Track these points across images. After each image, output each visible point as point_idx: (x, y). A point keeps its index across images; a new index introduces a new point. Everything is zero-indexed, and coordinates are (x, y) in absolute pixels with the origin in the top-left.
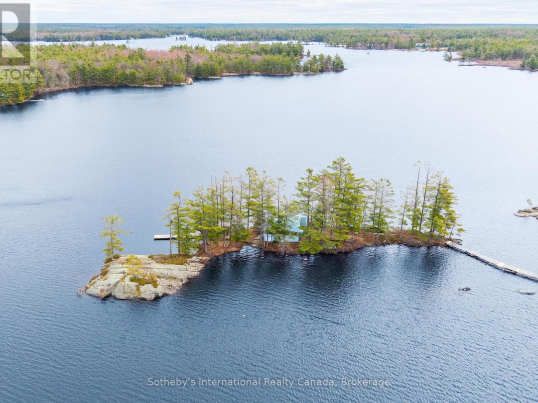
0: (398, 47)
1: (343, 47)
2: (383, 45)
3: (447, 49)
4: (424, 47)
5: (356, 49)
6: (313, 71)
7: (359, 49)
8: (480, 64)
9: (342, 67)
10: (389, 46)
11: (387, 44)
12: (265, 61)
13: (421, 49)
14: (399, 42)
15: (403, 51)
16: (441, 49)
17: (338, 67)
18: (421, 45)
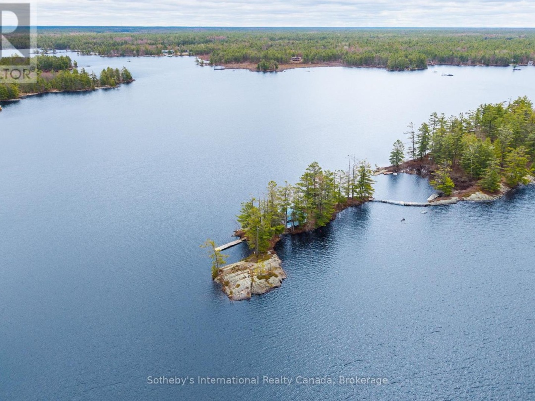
0: (148, 54)
1: (95, 55)
2: (135, 52)
3: (187, 54)
4: (170, 53)
5: (111, 57)
6: (111, 85)
7: (113, 57)
8: (228, 67)
9: (131, 78)
10: (140, 53)
11: (138, 51)
12: (63, 78)
13: (167, 55)
14: (147, 50)
15: (154, 57)
16: (184, 54)
17: (127, 79)
18: (167, 51)
